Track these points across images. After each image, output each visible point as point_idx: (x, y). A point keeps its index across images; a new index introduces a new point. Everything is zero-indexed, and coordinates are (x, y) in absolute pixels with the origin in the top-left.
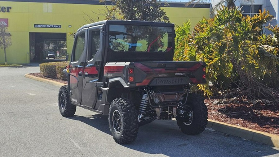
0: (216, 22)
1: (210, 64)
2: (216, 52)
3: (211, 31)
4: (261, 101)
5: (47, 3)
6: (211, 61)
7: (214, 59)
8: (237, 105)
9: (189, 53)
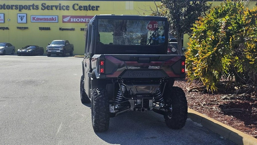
0: (213, 15)
1: (203, 57)
2: (209, 46)
5: (129, 2)
6: (204, 54)
7: (207, 53)
8: (241, 102)
9: (192, 46)
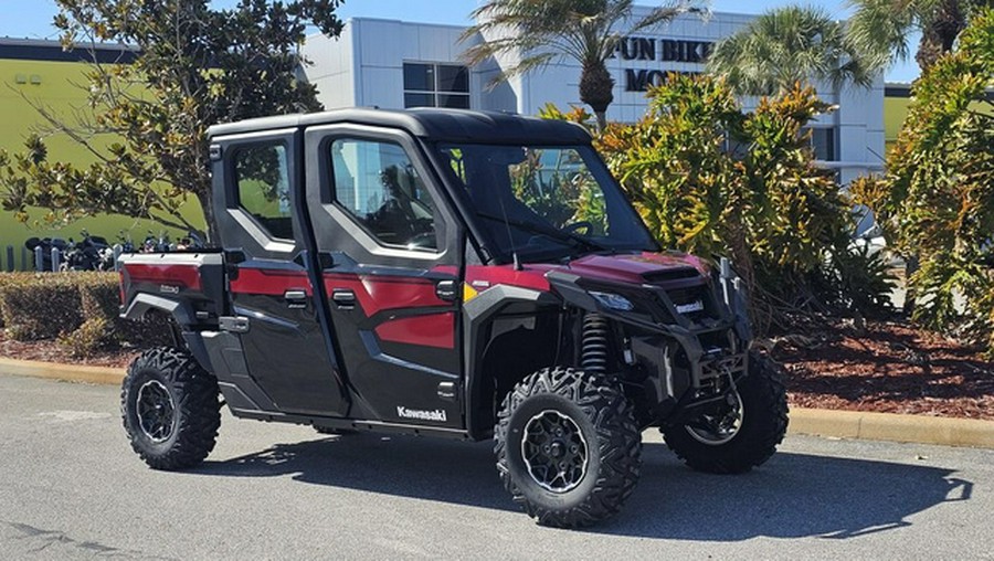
1: (685, 238)
2: (702, 206)
3: (671, 146)
4: (783, 339)
6: (687, 229)
